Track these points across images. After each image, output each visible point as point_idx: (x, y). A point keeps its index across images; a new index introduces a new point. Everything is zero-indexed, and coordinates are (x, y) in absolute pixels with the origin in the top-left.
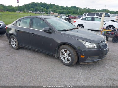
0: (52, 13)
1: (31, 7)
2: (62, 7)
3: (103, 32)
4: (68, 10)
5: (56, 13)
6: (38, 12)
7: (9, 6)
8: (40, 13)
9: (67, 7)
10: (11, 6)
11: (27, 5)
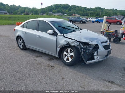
0: (74, 14)
1: (54, 9)
2: (85, 8)
3: (105, 33)
4: (92, 11)
5: (78, 14)
6: (60, 14)
7: (33, 8)
8: (61, 15)
9: (91, 8)
10: (35, 9)
11: (49, 7)
